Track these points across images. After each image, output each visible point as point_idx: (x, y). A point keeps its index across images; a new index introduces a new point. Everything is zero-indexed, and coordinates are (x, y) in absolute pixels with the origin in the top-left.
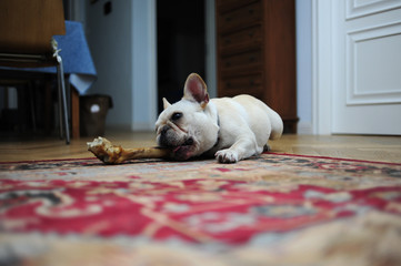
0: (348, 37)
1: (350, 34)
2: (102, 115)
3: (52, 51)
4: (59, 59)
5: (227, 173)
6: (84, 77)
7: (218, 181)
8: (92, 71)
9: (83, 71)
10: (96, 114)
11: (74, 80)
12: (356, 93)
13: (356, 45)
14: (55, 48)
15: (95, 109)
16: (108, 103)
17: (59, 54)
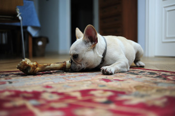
0: (164, 9)
1: (165, 7)
2: (43, 46)
3: (17, 14)
4: (20, 18)
5: (110, 83)
6: (35, 28)
7: (106, 91)
8: (38, 24)
9: (34, 25)
10: (40, 46)
11: (30, 29)
12: (167, 36)
13: (168, 13)
14: (18, 12)
15: (40, 43)
16: (46, 41)
17: (20, 15)
